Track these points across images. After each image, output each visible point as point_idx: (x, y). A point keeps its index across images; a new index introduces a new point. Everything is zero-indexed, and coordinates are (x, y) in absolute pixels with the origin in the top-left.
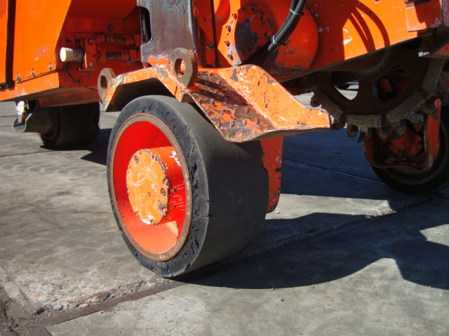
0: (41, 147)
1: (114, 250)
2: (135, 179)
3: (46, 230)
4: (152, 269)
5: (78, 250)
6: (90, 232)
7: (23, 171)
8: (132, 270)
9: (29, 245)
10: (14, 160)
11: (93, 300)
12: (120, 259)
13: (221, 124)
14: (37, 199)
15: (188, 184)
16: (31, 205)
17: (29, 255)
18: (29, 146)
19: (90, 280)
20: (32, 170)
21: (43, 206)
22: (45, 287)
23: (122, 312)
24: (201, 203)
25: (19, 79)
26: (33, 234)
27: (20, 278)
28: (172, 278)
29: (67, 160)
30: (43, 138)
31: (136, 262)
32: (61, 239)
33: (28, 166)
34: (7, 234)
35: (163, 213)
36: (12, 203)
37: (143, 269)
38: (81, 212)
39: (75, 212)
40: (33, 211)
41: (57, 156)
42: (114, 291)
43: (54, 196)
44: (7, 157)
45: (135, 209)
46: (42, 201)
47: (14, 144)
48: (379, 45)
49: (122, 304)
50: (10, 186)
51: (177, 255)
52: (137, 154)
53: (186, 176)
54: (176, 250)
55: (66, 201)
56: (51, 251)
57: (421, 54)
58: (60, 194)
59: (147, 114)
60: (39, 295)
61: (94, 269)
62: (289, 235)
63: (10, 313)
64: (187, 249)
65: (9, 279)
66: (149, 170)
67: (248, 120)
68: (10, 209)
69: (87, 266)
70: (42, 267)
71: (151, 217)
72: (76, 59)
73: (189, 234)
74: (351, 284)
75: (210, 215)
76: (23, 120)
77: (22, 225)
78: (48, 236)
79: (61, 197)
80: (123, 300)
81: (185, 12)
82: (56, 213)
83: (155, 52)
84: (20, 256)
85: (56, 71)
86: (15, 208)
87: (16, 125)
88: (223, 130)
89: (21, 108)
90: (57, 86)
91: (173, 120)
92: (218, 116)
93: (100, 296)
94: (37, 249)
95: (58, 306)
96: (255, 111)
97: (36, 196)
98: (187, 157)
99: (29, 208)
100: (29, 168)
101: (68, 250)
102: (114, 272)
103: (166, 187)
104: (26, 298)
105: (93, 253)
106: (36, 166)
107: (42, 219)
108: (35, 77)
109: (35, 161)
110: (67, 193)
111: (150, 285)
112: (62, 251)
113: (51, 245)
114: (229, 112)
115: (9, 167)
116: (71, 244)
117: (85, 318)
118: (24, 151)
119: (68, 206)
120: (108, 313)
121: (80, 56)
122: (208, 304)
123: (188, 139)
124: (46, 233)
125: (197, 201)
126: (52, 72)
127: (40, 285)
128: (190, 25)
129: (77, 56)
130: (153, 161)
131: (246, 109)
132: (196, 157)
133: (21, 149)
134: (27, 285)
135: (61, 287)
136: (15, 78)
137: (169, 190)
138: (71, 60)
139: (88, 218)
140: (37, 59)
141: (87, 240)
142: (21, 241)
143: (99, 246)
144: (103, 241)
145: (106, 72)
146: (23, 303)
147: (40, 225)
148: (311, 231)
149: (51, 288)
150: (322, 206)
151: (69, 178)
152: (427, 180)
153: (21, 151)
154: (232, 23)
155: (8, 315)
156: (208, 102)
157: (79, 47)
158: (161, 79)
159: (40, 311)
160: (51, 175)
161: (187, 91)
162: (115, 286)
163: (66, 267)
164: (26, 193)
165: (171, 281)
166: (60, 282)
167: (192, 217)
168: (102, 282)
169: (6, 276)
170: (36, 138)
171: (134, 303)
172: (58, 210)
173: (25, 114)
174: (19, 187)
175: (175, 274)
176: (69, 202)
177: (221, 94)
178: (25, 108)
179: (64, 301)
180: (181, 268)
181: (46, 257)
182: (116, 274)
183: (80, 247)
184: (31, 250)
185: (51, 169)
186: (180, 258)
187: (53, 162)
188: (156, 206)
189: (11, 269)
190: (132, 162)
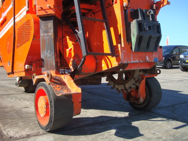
0: (24, 92)
1: (35, 124)
2: (40, 104)
3: (18, 118)
4: (43, 129)
5: (25, 124)
6: (30, 119)
7: (16, 100)
8: (38, 129)
9: (12, 122)
10: (14, 96)
11: (25, 136)
12: (36, 126)
13: (56, 91)
14: (18, 109)
15: (50, 106)
16: (15, 111)
17: (11, 124)
18: (20, 91)
19: (26, 131)
20: (19, 100)
21: (19, 111)
22: (13, 132)
23: (31, 139)
24: (52, 111)
25: (15, 72)
26: (14, 119)
27: (8, 130)
28: (47, 132)
29: (31, 97)
30: (25, 89)
31: (40, 127)
32: (21, 120)
33: (18, 98)
34: (7, 118)
35: (45, 113)
36: (10, 110)
37: (41, 129)
38: (30, 113)
39: (28, 113)
40: (16, 113)
41: (28, 95)
42: (31, 134)
43: (23, 108)
44: (12, 95)
45: (40, 112)
46: (19, 110)
47: (15, 90)
48: (110, 67)
49: (32, 137)
50: (10, 105)
51: (48, 125)
52: (40, 97)
53: (49, 104)
54: (48, 124)
55: (26, 110)
56: (18, 123)
57: (121, 70)
58: (25, 108)
59: (42, 87)
60: (11, 134)
61: (28, 129)
62: (88, 122)
63: (3, 137)
64: (50, 123)
65: (4, 130)
66: (42, 102)
67: (65, 90)
68: (9, 112)
69: (26, 128)
70: (14, 127)
71: (43, 115)
72: (30, 68)
73: (50, 119)
74: (97, 136)
75: (54, 114)
76: (18, 83)
77: (11, 116)
78: (18, 120)
79: (25, 109)
80: (32, 136)
81: (53, 60)
82: (22, 113)
83: (45, 71)
84: (9, 124)
85: (24, 71)
86: (11, 111)
87: (16, 84)
88: (56, 93)
89: (18, 79)
90: (24, 76)
91: (47, 89)
92: (56, 89)
93: (27, 135)
94: (14, 123)
95: (15, 137)
96: (68, 87)
97: (18, 108)
98: (50, 99)
99: (15, 112)
100: (18, 99)
101: (22, 123)
102: (33, 129)
103: (46, 106)
104: (8, 134)
105: (29, 125)
106: (20, 98)
107: (18, 115)
108: (19, 72)
109: (21, 97)
110: (27, 107)
111: (41, 133)
112: (21, 124)
113: (18, 122)
114: (60, 88)
115: (12, 99)
116: (24, 122)
117: (21, 140)
118: (18, 93)
119: (26, 111)
120: (27, 139)
121: (31, 67)
122: (54, 138)
123: (50, 94)
124: (18, 119)
125: (51, 111)
126: (23, 71)
127: (12, 132)
128: (54, 63)
129: (30, 67)
130: (43, 99)
131: (65, 86)
132: (51, 99)
133: (17, 92)
134: (9, 131)
135: (17, 132)
136: (14, 71)
137: (46, 107)
138: (28, 68)
139: (31, 115)
140: (20, 67)
141: (28, 121)
142: (10, 121)
143: (31, 123)
144: (33, 122)
145: (34, 74)
146: (7, 135)
147: (17, 117)
148: (96, 121)
149: (15, 132)
150: (105, 114)
151: (29, 103)
152: (143, 106)
153: (17, 93)
154: (72, 60)
155: (3, 138)
156: (55, 85)
157: (31, 65)
158: (45, 79)
159: (11, 137)
160: (24, 102)
161: (50, 82)
162: (32, 133)
163: (20, 128)
164: (15, 107)
165: (47, 133)
166: (17, 131)
167: (51, 115)
168: (29, 132)
169: (4, 129)
170: (23, 89)
171: (35, 137)
172: (23, 113)
173: (19, 81)
174: (13, 105)
175: (48, 130)
176: (27, 110)
177: (59, 82)
178: (19, 79)
179: (17, 135)
180: (49, 129)
181: (16, 125)
182: (33, 130)
183: (26, 123)
184: (13, 123)
185: (25, 99)
186: (48, 126)
187: (26, 97)
188: (44, 112)
189: (6, 128)
190: (39, 99)
